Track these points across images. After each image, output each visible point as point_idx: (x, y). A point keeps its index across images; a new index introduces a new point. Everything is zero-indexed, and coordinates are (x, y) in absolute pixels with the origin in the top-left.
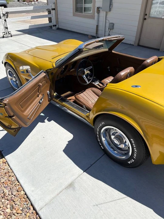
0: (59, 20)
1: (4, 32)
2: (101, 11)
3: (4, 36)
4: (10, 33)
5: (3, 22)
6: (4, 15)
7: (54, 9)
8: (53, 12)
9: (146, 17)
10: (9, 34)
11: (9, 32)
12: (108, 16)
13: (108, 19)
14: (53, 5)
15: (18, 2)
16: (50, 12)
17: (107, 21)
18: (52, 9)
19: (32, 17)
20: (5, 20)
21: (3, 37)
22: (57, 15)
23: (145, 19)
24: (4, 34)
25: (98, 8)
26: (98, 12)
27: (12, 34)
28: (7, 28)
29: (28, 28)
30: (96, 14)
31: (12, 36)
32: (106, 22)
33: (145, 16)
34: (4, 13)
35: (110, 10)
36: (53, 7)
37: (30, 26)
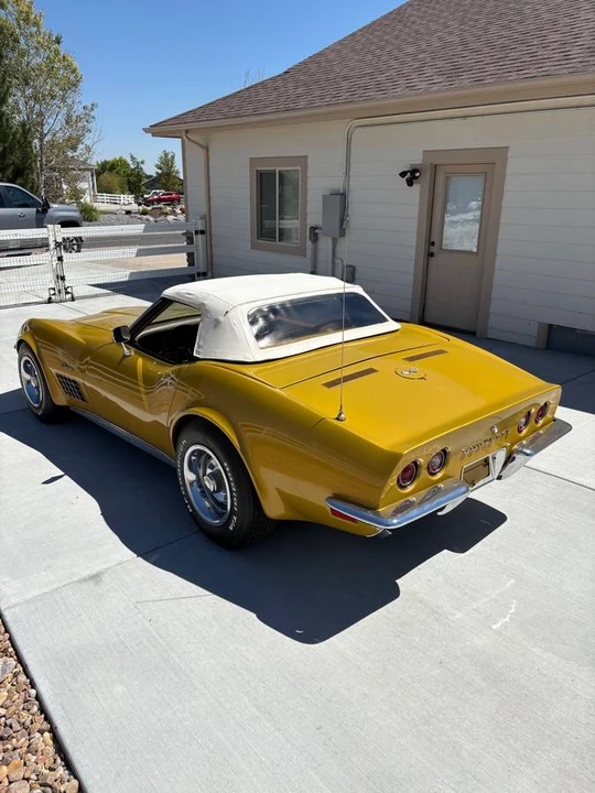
0: (215, 260)
1: (54, 289)
2: (320, 236)
3: (53, 297)
4: (69, 290)
5: (54, 264)
6: (58, 245)
7: (202, 232)
8: (199, 239)
9: (433, 249)
10: (67, 293)
11: (66, 289)
12: (337, 249)
13: (338, 254)
14: (200, 222)
15: (127, 216)
16: (190, 240)
17: (337, 261)
18: (197, 232)
19: (139, 251)
20: (60, 259)
21: (50, 301)
22: (209, 246)
23: (432, 255)
24: (52, 292)
25: (313, 229)
26: (315, 237)
27: (75, 295)
28: (63, 278)
29: (127, 279)
30: (309, 244)
31: (73, 299)
32: (334, 263)
33: (430, 246)
34: (60, 240)
35: (342, 233)
36: (200, 228)
37: (132, 274)
